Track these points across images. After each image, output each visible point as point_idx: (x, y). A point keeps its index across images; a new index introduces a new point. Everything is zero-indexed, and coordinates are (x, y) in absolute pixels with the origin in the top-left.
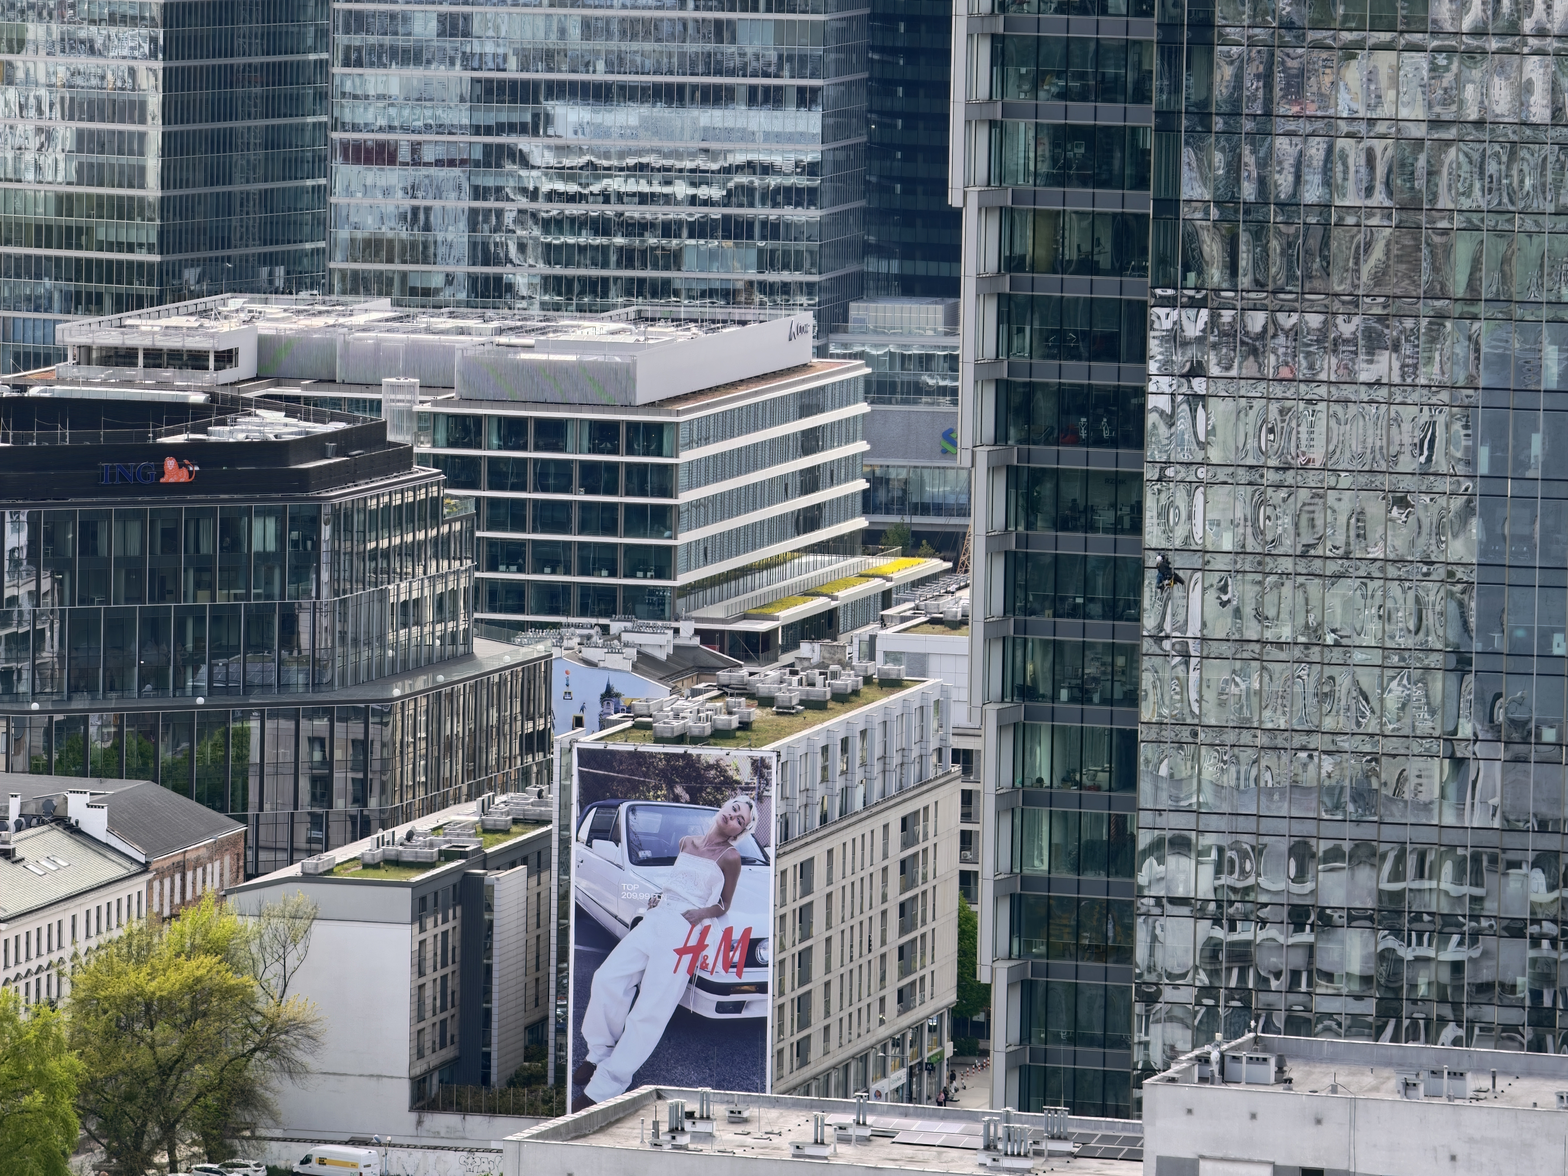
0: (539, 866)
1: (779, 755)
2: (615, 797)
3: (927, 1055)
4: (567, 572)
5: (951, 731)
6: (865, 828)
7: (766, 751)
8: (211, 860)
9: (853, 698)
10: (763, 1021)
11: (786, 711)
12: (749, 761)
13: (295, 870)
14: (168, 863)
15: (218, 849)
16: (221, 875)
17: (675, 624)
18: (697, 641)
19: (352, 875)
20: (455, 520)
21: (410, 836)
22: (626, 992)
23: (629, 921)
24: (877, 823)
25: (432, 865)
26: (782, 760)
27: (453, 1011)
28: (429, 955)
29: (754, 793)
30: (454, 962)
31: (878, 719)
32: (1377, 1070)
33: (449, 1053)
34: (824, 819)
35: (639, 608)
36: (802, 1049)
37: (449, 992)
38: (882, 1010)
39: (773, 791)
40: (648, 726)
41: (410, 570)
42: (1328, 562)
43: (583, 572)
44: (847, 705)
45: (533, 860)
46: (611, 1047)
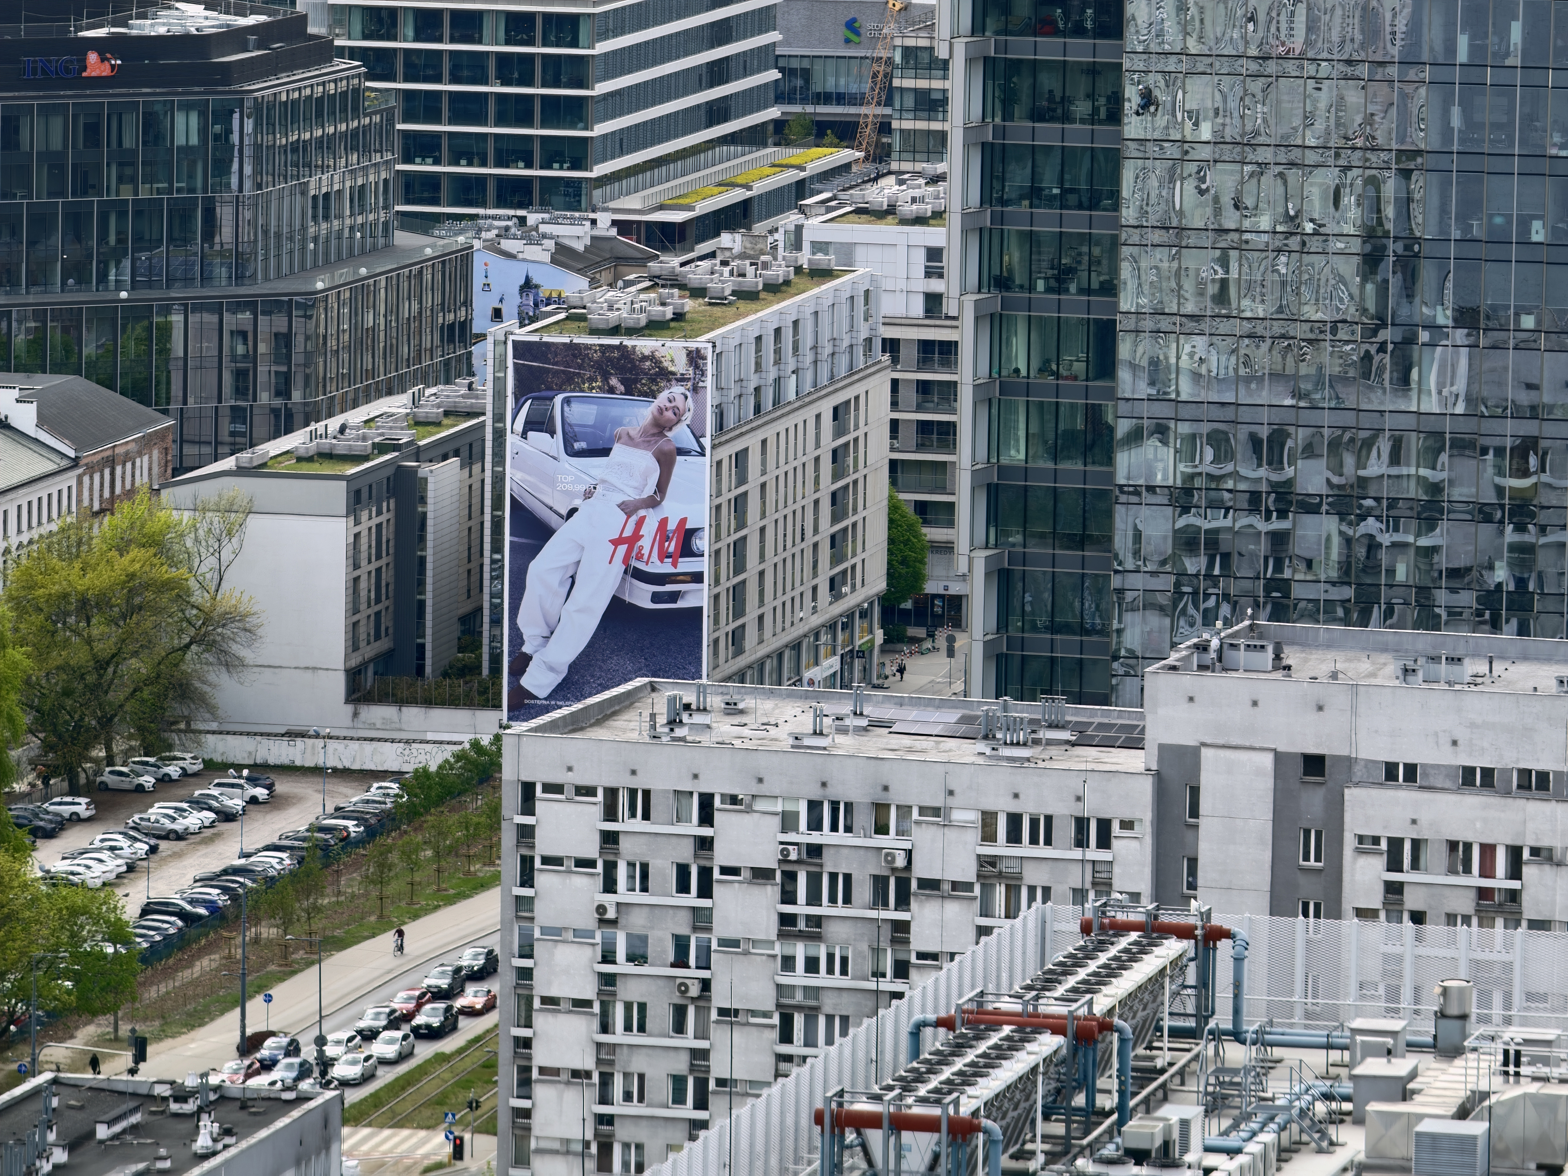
0: (470, 457)
1: (714, 346)
2: (549, 388)
3: (858, 643)
4: (484, 164)
5: (881, 320)
6: (797, 418)
7: (701, 342)
8: (140, 454)
9: (784, 288)
10: (700, 610)
11: (719, 301)
12: (684, 352)
13: (229, 463)
14: (98, 457)
15: (146, 443)
16: (150, 469)
17: (592, 216)
18: (614, 232)
19: (286, 468)
20: (375, 113)
21: (343, 429)
22: (561, 583)
23: (564, 512)
24: (809, 413)
25: (366, 458)
26: (718, 350)
27: (387, 603)
28: (364, 547)
29: (690, 384)
30: (388, 554)
31: (809, 311)
32: (1374, 655)
33: (384, 645)
34: (758, 409)
35: (555, 199)
36: (737, 638)
37: (383, 583)
38: (814, 598)
39: (709, 382)
40: (582, 318)
41: (331, 163)
42: (1307, 151)
43: (498, 165)
44: (779, 295)
45: (465, 452)
46: (547, 638)
